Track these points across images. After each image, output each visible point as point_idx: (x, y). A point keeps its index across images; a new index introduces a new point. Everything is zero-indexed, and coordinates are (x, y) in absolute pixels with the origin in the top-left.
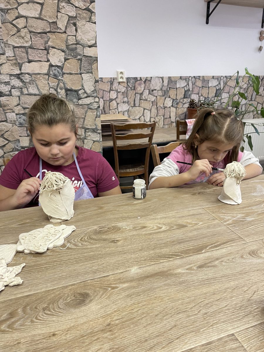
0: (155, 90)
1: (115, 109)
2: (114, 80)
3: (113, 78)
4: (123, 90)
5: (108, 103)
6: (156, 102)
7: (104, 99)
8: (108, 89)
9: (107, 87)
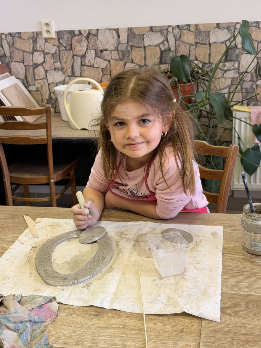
0: (106, 50)
1: (43, 79)
2: (37, 35)
3: (37, 32)
4: (53, 50)
5: (32, 70)
6: (109, 69)
7: (25, 64)
8: (30, 49)
9: (28, 46)
